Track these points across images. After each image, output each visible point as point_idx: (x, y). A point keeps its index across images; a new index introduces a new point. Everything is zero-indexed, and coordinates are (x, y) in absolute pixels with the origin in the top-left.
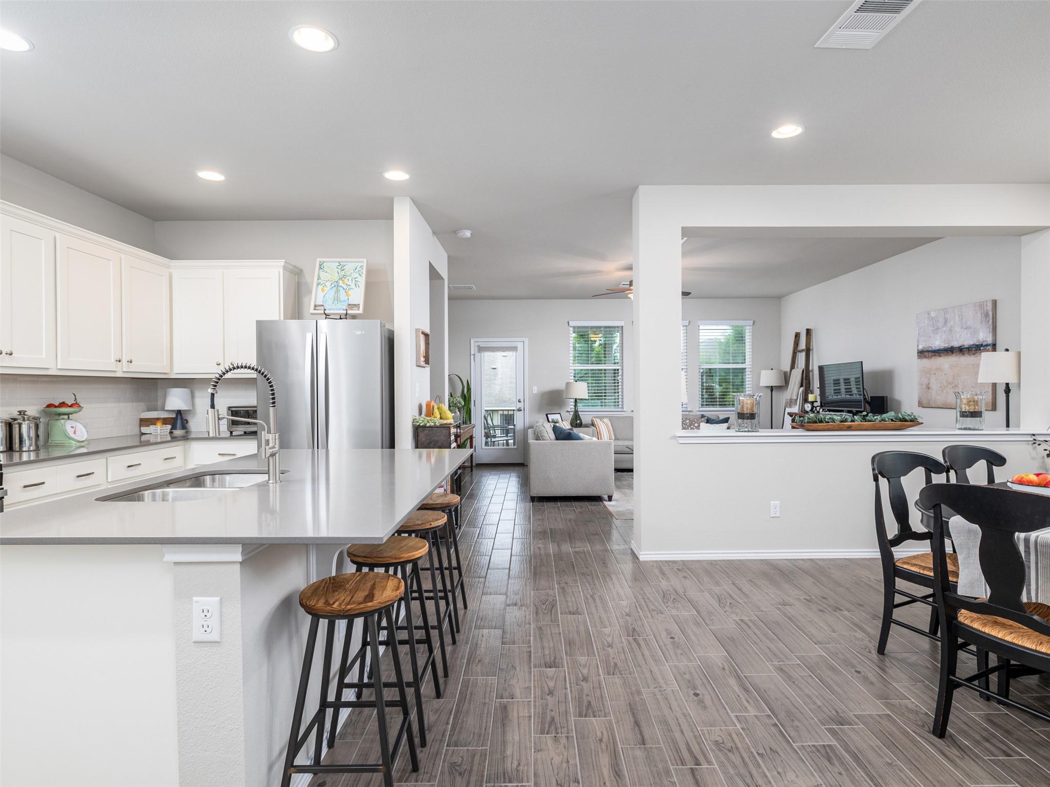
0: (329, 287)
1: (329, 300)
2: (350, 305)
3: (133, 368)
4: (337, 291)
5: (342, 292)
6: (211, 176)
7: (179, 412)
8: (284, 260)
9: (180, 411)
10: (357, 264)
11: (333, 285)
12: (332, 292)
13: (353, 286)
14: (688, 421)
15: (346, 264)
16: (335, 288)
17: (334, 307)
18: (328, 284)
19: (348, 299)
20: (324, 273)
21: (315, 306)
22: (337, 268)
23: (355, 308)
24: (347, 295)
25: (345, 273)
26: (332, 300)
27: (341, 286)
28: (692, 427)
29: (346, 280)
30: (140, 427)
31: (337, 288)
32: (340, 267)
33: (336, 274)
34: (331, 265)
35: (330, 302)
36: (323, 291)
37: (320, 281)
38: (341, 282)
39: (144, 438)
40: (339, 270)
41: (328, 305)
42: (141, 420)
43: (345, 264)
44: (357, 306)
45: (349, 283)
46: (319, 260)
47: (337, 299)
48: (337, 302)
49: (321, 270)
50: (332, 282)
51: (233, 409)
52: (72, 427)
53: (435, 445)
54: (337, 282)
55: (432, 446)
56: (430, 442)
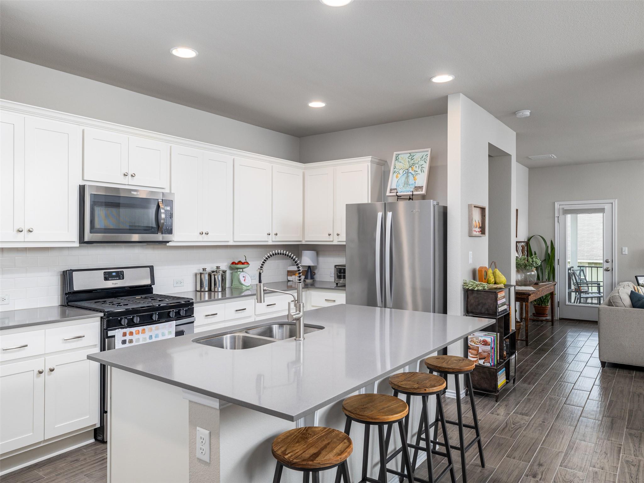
0: (402, 174)
1: (401, 185)
2: (416, 187)
3: (278, 238)
4: (408, 177)
5: (411, 177)
6: (317, 104)
7: (309, 267)
8: (371, 156)
9: (310, 266)
10: (423, 153)
11: (405, 172)
12: (404, 179)
13: (419, 172)
15: (415, 154)
16: (406, 174)
17: (404, 190)
18: (401, 172)
19: (415, 183)
20: (398, 163)
21: (391, 190)
22: (408, 158)
23: (419, 190)
24: (415, 180)
25: (414, 162)
26: (403, 184)
27: (410, 173)
29: (414, 167)
30: (287, 276)
31: (407, 175)
32: (410, 157)
33: (408, 163)
34: (404, 156)
35: (401, 186)
36: (397, 178)
37: (395, 169)
38: (410, 169)
39: (290, 284)
40: (410, 160)
41: (400, 188)
42: (288, 272)
43: (414, 154)
44: (421, 188)
45: (416, 170)
46: (395, 153)
47: (407, 183)
48: (406, 186)
49: (397, 161)
50: (404, 169)
51: (337, 267)
52: (244, 277)
53: (482, 307)
54: (407, 170)
55: (480, 307)
56: (479, 304)
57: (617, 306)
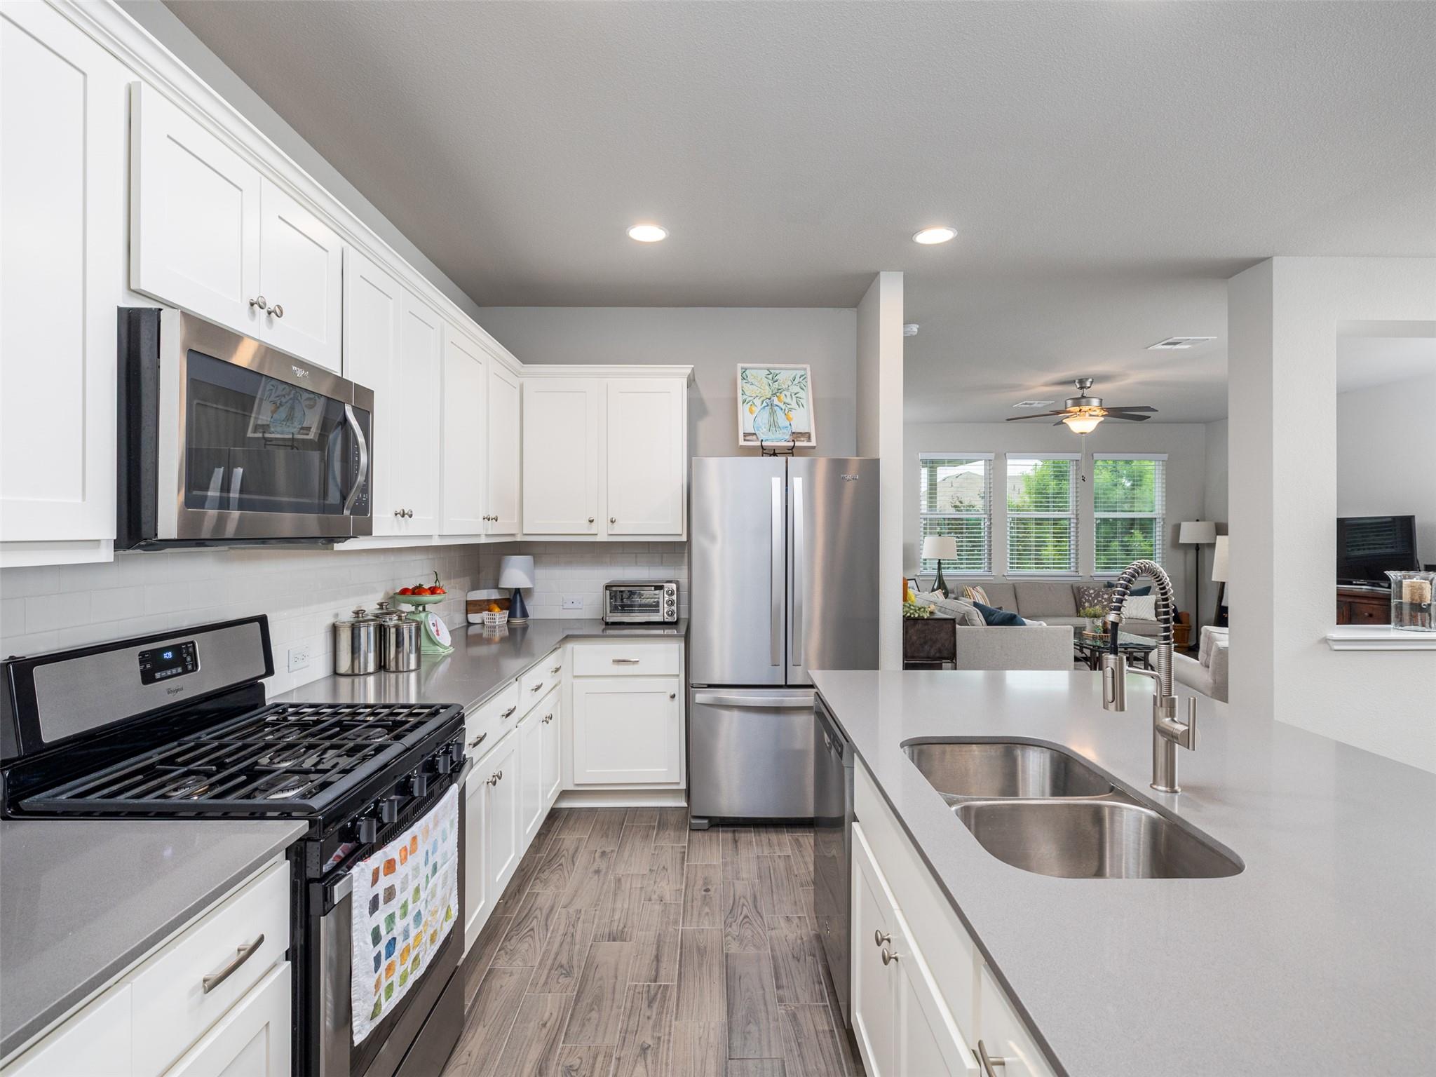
0: (760, 407)
1: (763, 427)
2: (794, 433)
4: (773, 413)
5: (780, 414)
6: (647, 233)
7: (518, 591)
8: (687, 366)
9: (519, 589)
10: (794, 373)
11: (765, 404)
12: (766, 415)
13: (794, 405)
14: (1092, 591)
15: (779, 371)
16: (769, 407)
17: (771, 436)
18: (757, 402)
19: (791, 425)
20: (748, 385)
21: (746, 435)
22: (767, 378)
23: (802, 439)
24: (788, 419)
25: (779, 385)
26: (767, 427)
27: (777, 406)
28: (1100, 599)
29: (782, 396)
30: (467, 614)
31: (771, 408)
32: (770, 377)
33: (767, 387)
34: (758, 373)
35: (765, 430)
36: (751, 413)
37: (746, 397)
38: (775, 398)
39: (472, 630)
40: (770, 382)
41: (762, 433)
42: (468, 603)
43: (777, 372)
44: (808, 436)
45: (788, 400)
46: (740, 365)
47: (773, 425)
48: (774, 429)
49: (745, 381)
50: (762, 399)
51: (611, 588)
52: (434, 625)
53: (931, 647)
54: (770, 399)
55: (927, 647)
56: (925, 643)
57: (974, 625)
